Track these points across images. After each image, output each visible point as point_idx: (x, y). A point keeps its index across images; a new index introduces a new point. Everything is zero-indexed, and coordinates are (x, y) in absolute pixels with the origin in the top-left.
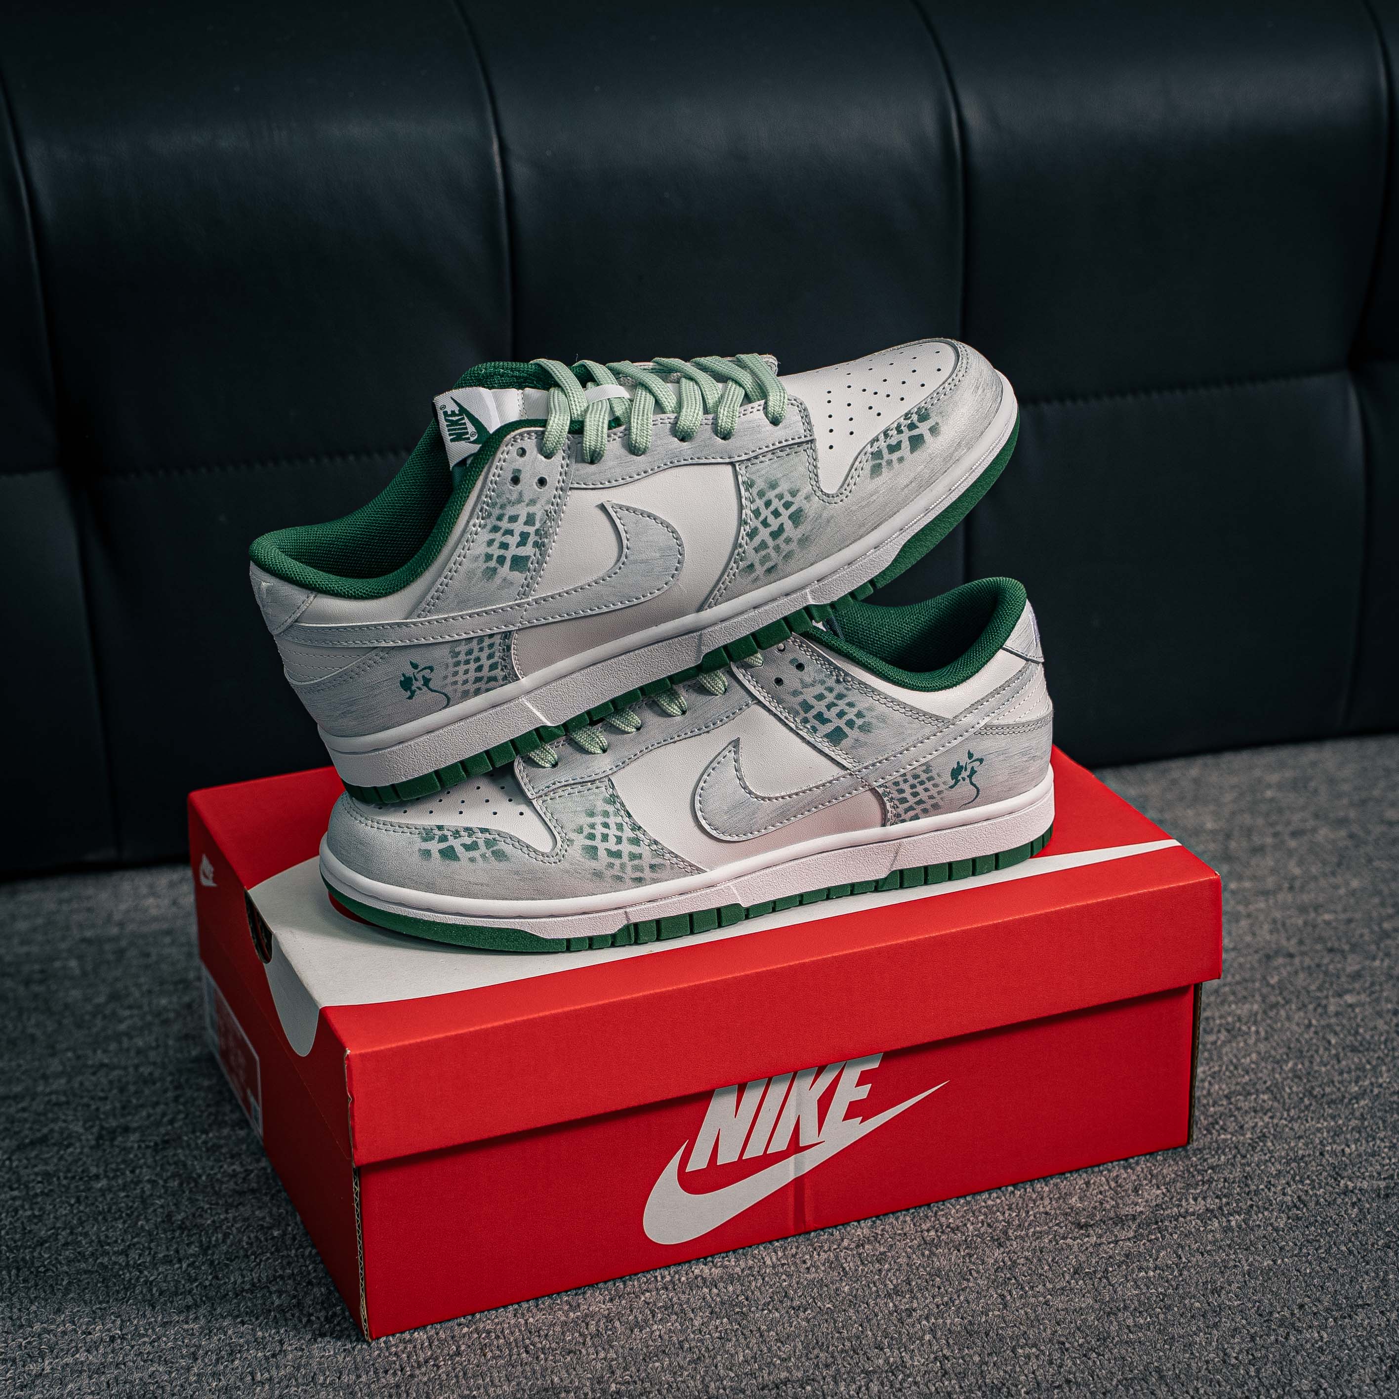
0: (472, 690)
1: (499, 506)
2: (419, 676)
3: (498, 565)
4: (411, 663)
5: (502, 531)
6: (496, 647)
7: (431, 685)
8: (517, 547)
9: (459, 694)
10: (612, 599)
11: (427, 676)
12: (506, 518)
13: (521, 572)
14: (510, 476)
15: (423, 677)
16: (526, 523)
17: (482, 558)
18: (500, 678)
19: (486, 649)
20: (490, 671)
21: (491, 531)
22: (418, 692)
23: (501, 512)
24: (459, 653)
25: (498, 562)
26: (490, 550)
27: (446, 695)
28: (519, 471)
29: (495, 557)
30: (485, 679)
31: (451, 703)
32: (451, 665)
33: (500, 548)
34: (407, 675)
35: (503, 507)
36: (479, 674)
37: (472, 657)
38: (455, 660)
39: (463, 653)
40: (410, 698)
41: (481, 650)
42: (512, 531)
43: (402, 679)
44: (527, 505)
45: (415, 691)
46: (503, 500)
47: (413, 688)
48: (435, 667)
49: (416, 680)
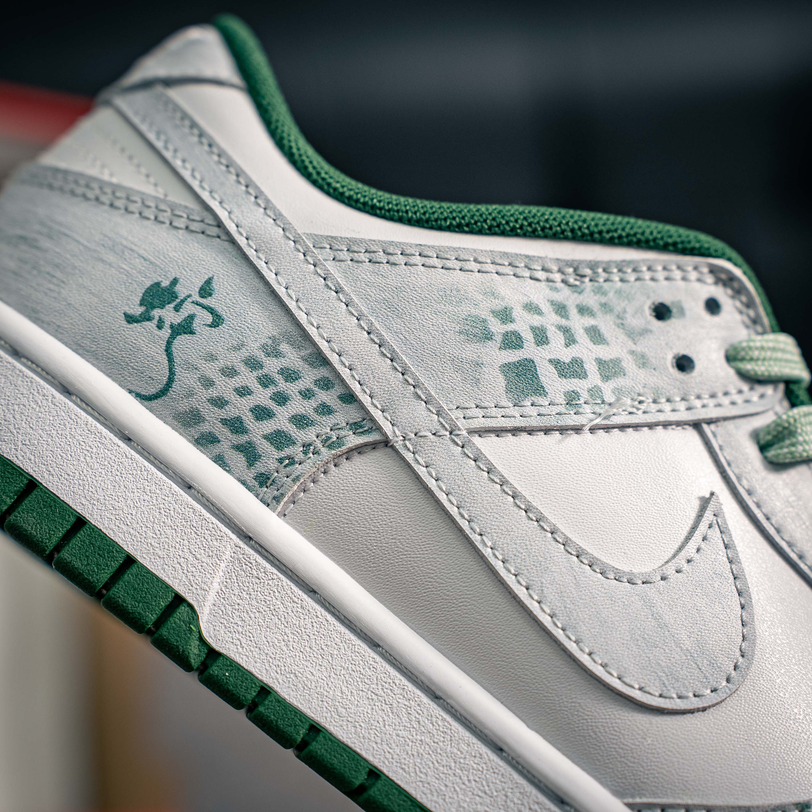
0: (205, 428)
1: (603, 300)
2: (188, 309)
3: (499, 338)
4: (209, 282)
5: (564, 322)
6: (329, 420)
7: (181, 340)
8: (550, 361)
9: (183, 406)
10: (550, 594)
11: (196, 324)
12: (589, 321)
13: (508, 390)
14: (667, 299)
15: (192, 317)
16: (600, 362)
17: (498, 305)
18: (260, 467)
19: (313, 403)
20: (266, 437)
21: (552, 303)
22: (151, 325)
23: (596, 308)
24: (277, 354)
25: (506, 335)
26: (518, 312)
27: (171, 380)
28: (682, 312)
29: (510, 327)
30: (243, 439)
31: (154, 403)
32: (244, 353)
33: (533, 329)
34: (178, 288)
35: (606, 307)
36: (248, 419)
37: (282, 385)
38: (261, 355)
39: (283, 362)
40: (130, 319)
41: (307, 394)
42: (574, 341)
43: (165, 283)
44: (632, 353)
45: (149, 319)
46: (619, 305)
47: (156, 313)
48: (223, 328)
49: (177, 309)
